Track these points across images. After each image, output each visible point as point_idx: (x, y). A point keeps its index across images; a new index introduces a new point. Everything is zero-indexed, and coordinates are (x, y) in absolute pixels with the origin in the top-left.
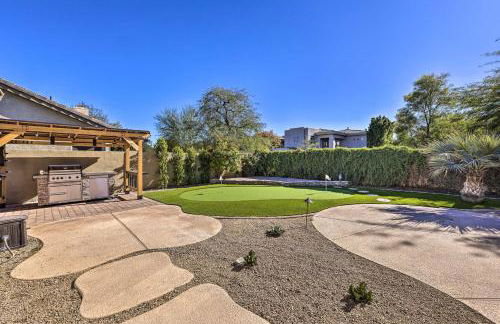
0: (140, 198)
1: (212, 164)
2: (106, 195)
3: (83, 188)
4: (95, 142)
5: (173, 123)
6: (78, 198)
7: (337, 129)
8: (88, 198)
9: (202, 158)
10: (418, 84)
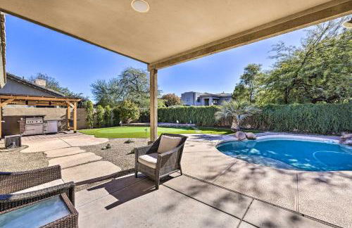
0: (75, 132)
1: (120, 115)
2: (57, 131)
3: (44, 127)
4: (50, 104)
5: (103, 89)
6: (41, 132)
7: (214, 93)
8: (47, 132)
9: (115, 111)
10: (247, 69)
